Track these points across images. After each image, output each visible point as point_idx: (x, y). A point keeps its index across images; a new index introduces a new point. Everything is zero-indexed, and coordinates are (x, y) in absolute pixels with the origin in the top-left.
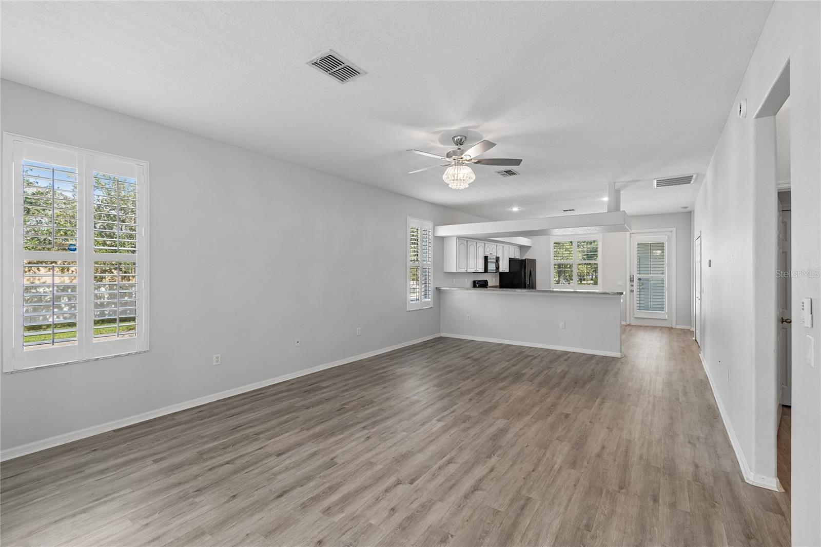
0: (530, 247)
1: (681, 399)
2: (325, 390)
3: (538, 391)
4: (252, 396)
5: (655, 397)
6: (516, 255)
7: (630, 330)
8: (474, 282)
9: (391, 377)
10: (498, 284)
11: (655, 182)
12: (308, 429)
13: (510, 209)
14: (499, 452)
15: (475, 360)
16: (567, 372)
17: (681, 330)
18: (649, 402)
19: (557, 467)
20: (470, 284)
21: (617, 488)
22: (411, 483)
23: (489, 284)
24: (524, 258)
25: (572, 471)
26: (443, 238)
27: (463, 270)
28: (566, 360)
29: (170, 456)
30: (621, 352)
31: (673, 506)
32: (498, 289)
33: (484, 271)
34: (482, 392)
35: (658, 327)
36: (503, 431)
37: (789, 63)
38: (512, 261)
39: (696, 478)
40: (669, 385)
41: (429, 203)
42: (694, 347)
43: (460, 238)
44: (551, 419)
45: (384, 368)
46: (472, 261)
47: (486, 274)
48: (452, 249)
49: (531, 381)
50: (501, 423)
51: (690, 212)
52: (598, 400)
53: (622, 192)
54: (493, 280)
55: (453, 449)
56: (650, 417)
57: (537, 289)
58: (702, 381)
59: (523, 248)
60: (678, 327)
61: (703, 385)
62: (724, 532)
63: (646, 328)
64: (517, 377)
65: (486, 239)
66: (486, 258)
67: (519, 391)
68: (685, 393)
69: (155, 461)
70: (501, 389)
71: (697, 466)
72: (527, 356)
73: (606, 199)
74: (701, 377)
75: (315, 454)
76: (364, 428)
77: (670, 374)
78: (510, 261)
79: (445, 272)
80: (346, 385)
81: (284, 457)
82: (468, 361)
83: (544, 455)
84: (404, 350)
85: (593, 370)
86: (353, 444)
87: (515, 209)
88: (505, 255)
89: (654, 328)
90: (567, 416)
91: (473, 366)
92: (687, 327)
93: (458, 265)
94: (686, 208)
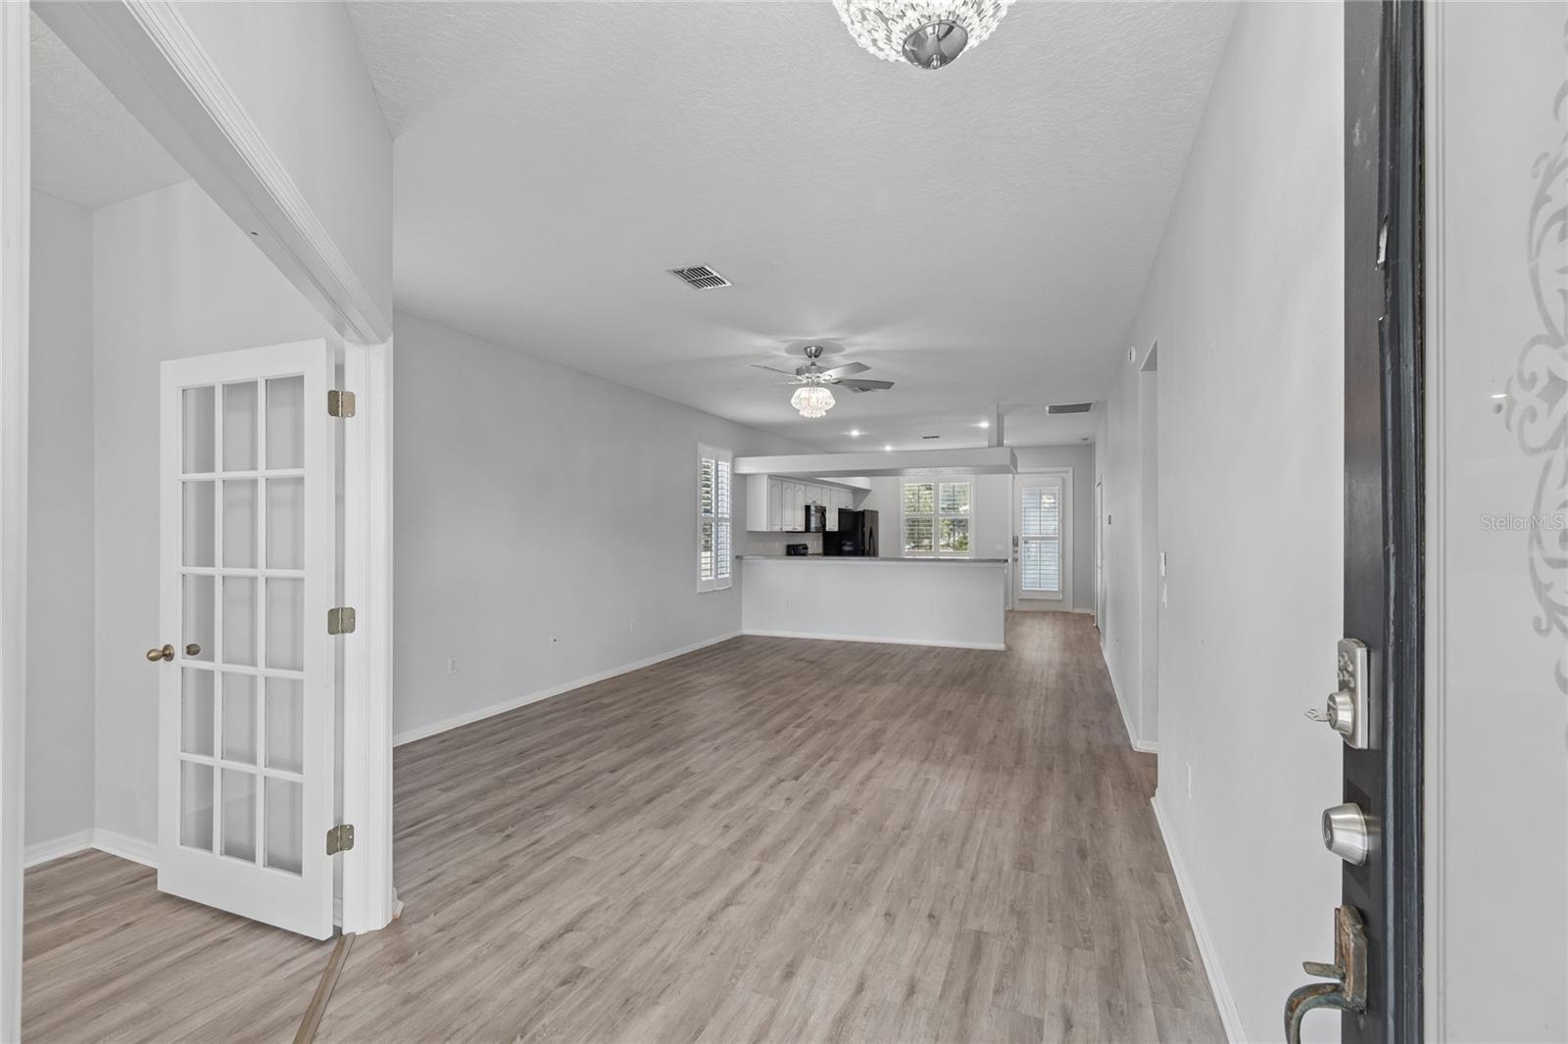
0: (869, 491)
1: (1077, 689)
2: (614, 707)
3: (908, 692)
4: (506, 720)
5: (1047, 689)
6: (848, 503)
7: (1014, 618)
8: (789, 547)
9: (700, 688)
10: (821, 551)
11: (1047, 409)
12: (629, 746)
13: (846, 433)
14: (883, 748)
15: (811, 662)
16: (940, 670)
17: (1079, 614)
18: (1041, 695)
19: (949, 755)
20: (783, 551)
21: (1013, 764)
22: (796, 779)
23: (810, 551)
24: (860, 509)
25: (966, 757)
26: (745, 476)
27: (777, 529)
28: (935, 657)
29: (458, 785)
30: (1005, 643)
31: (1066, 772)
32: (820, 557)
33: (804, 530)
34: (837, 698)
35: (1050, 612)
36: (881, 731)
37: (1156, 345)
38: (842, 512)
39: (1088, 751)
40: (1063, 676)
41: (725, 419)
42: (1094, 636)
43: (775, 478)
44: (932, 717)
45: (682, 677)
46: (788, 514)
47: (808, 534)
48: (761, 493)
49: (897, 681)
50: (875, 725)
51: (1090, 445)
52: (983, 696)
53: (1005, 418)
54: (815, 544)
55: (828, 749)
56: (1042, 708)
57: (880, 555)
58: (1100, 671)
59: (858, 492)
60: (1078, 611)
61: (1102, 674)
62: (1109, 783)
63: (1034, 614)
64: (878, 680)
65: (810, 479)
66: (808, 508)
67: (885, 692)
68: (1081, 684)
69: (445, 790)
70: (861, 692)
71: (1089, 743)
72: (883, 655)
73: (984, 425)
74: (1100, 667)
75: (658, 767)
76: (704, 740)
77: (1065, 665)
78: (839, 513)
79: (749, 532)
80: (640, 700)
81: (621, 772)
82: (800, 664)
83: (933, 747)
84: (697, 655)
85: (972, 666)
86: (701, 755)
87: (855, 433)
88: (834, 503)
89: (1044, 613)
90: (950, 713)
91: (812, 669)
92: (1088, 611)
93: (771, 521)
94: (1086, 439)
